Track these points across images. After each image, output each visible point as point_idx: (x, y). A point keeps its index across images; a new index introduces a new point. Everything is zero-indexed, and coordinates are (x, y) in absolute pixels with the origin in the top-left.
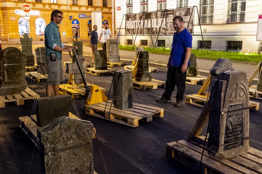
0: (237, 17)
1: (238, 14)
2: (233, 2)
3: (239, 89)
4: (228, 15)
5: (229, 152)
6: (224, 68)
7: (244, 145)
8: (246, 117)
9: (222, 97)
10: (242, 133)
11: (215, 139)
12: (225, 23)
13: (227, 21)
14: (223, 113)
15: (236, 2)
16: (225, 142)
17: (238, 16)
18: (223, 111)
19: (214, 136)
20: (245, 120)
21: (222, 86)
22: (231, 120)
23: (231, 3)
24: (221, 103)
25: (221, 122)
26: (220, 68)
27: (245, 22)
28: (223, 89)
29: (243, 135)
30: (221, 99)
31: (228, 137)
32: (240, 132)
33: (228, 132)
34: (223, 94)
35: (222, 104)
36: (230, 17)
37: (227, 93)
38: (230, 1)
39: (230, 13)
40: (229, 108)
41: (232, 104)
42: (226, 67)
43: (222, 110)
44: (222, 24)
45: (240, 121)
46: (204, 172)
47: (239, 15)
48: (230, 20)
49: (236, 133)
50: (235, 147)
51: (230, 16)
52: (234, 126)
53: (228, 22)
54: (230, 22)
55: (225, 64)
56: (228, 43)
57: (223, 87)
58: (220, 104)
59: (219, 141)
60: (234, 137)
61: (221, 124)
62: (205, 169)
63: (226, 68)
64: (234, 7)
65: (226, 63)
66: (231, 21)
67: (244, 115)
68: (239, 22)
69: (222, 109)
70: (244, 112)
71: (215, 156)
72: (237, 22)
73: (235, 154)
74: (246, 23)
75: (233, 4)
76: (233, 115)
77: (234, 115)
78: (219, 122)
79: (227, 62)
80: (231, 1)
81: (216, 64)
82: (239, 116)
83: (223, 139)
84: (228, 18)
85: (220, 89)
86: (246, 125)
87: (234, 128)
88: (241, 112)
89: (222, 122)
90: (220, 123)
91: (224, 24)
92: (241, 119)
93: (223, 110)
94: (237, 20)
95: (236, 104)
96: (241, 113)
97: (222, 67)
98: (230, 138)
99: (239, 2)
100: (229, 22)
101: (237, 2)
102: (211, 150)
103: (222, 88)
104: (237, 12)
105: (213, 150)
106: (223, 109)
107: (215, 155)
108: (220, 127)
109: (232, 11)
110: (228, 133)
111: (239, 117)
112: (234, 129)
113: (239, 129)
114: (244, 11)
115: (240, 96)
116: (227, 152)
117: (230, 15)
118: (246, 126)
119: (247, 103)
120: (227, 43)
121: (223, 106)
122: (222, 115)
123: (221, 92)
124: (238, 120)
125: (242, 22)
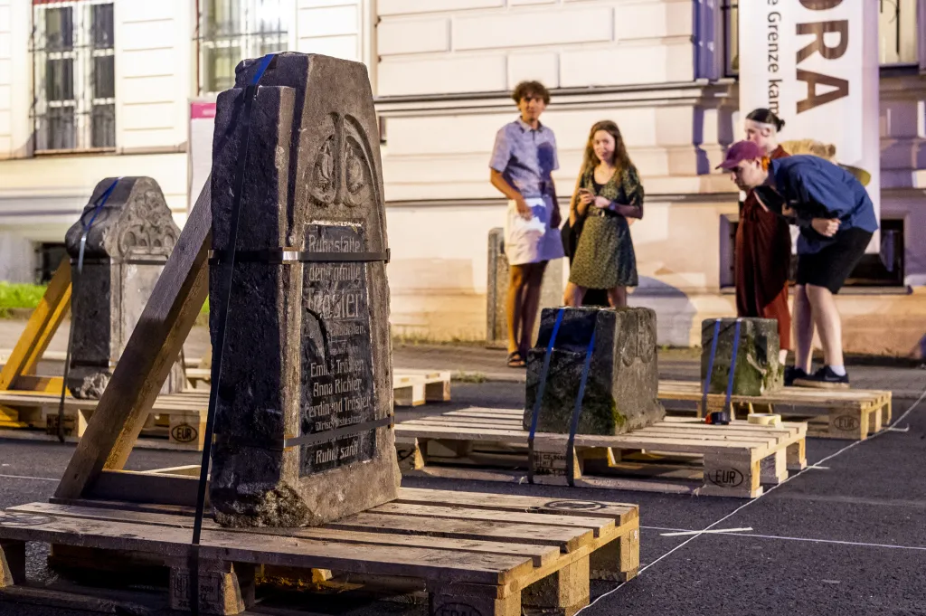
0: (74, 129)
1: (80, 109)
2: (53, 56)
3: (346, 145)
4: (33, 117)
5: (324, 483)
6: (136, 221)
7: (380, 459)
8: (376, 306)
9: (278, 167)
10: (366, 387)
11: (257, 411)
12: (20, 155)
13: (29, 142)
14: (287, 256)
15: (66, 55)
16: (307, 427)
17: (83, 123)
18: (288, 244)
19: (249, 397)
20: (373, 318)
21: (277, 110)
22: (321, 309)
23: (41, 58)
24: (275, 200)
25: (286, 303)
26: (121, 219)
27: (119, 151)
28: (283, 127)
29: (373, 402)
30: (276, 183)
31: (316, 401)
32: (359, 380)
33: (315, 371)
34: (281, 153)
35: (280, 207)
36: (41, 124)
37: (300, 149)
38: (37, 47)
39: (42, 106)
40: (312, 240)
41: (322, 223)
42: (148, 217)
43: (282, 242)
44: (7, 156)
45: (358, 324)
46: (220, 599)
47: (87, 117)
48: (43, 138)
49: (346, 385)
50: (347, 461)
51: (45, 123)
52: (335, 346)
53: (35, 148)
54: (42, 148)
55: (142, 202)
56: (41, 255)
57: (280, 114)
58: (274, 211)
59: (278, 418)
60: (336, 406)
61: (286, 319)
62: (221, 580)
63: (148, 225)
64: (59, 80)
65: (146, 197)
66: (51, 146)
67: (371, 295)
68: (88, 147)
69: (283, 235)
70: (370, 278)
71: (257, 514)
72: (80, 149)
73: (350, 501)
74: (122, 154)
75: (51, 65)
76: (328, 282)
77: (330, 284)
78: (275, 311)
79: (149, 194)
80: (40, 50)
81: (95, 203)
82: (353, 296)
83: (296, 404)
84: (35, 131)
85: (266, 128)
86: (380, 347)
87: (333, 352)
88: (354, 272)
89: (289, 310)
90: (281, 315)
91: (15, 159)
92: (360, 311)
93: (287, 239)
94: (81, 142)
95: (334, 227)
96: (356, 281)
97: (129, 218)
98: (323, 409)
99: (81, 56)
100: (38, 152)
101: (73, 55)
102: (236, 483)
103: (275, 121)
104: (77, 102)
105: (249, 477)
106: (289, 235)
107: (258, 509)
108: (282, 335)
109: (51, 96)
110: (315, 380)
111: (350, 298)
112: (335, 358)
113: (354, 365)
114: (109, 101)
115: (349, 185)
116: (318, 483)
117: (42, 116)
118: (380, 356)
119: (378, 228)
120: (37, 251)
121: (285, 220)
122: (287, 267)
123: (275, 142)
124: (348, 316)
125: (105, 149)
